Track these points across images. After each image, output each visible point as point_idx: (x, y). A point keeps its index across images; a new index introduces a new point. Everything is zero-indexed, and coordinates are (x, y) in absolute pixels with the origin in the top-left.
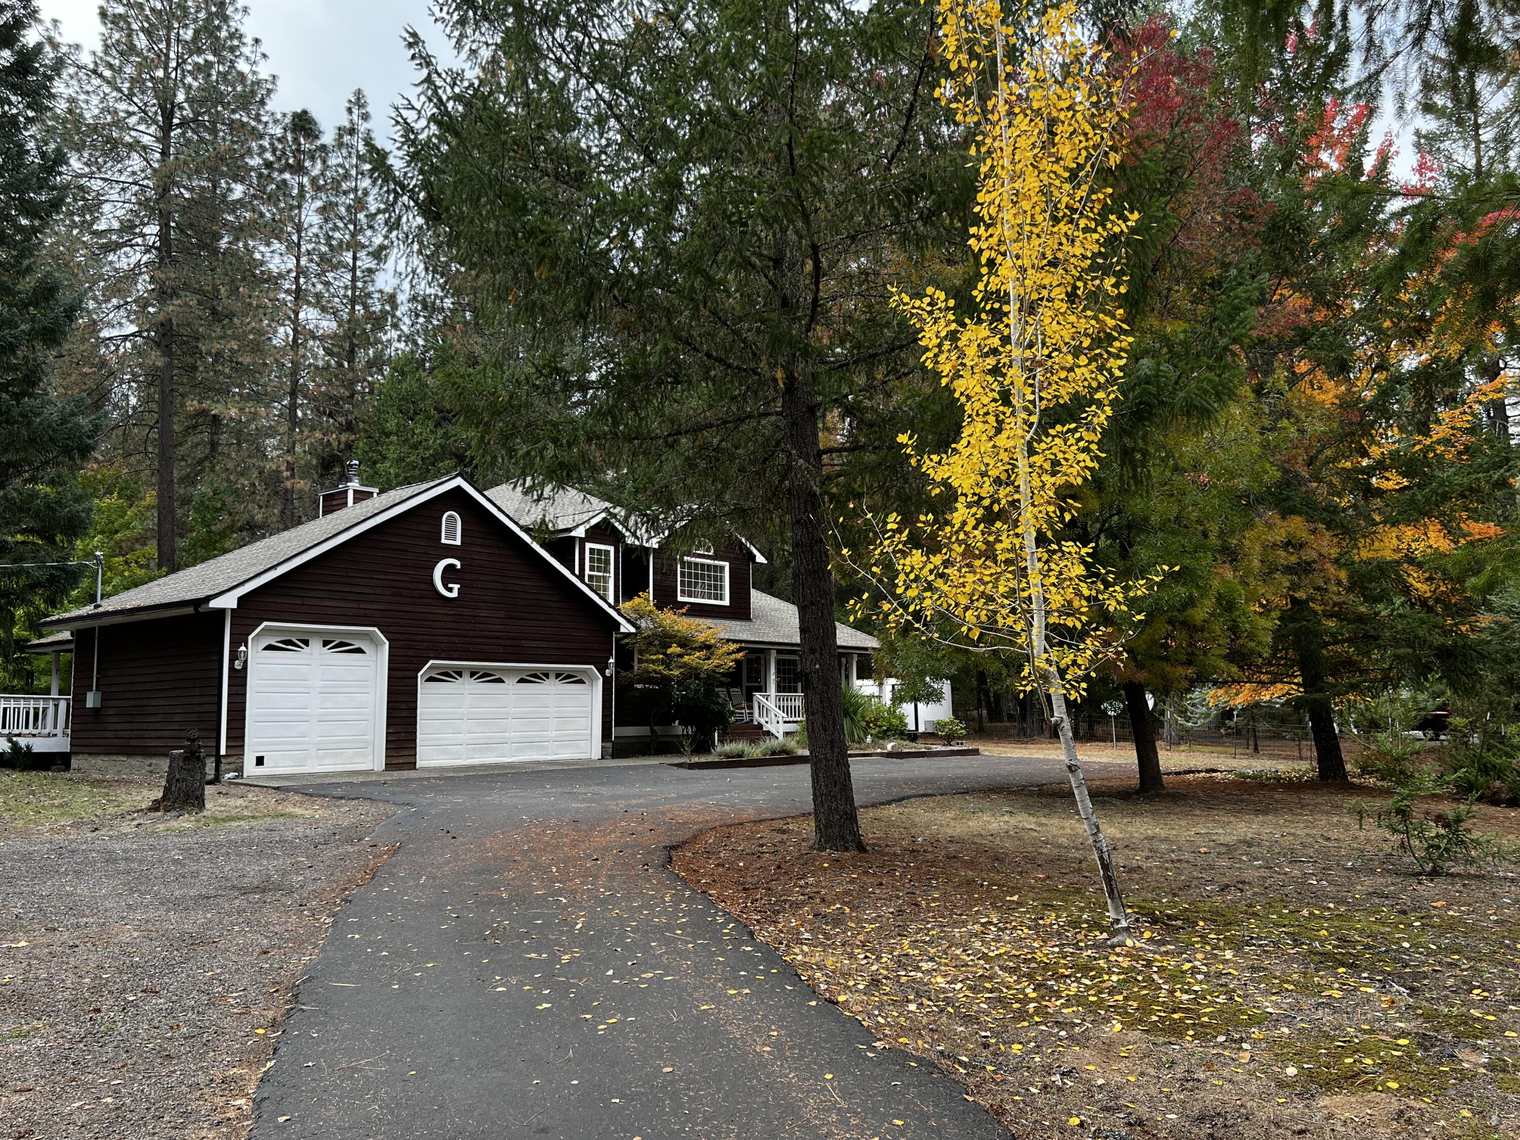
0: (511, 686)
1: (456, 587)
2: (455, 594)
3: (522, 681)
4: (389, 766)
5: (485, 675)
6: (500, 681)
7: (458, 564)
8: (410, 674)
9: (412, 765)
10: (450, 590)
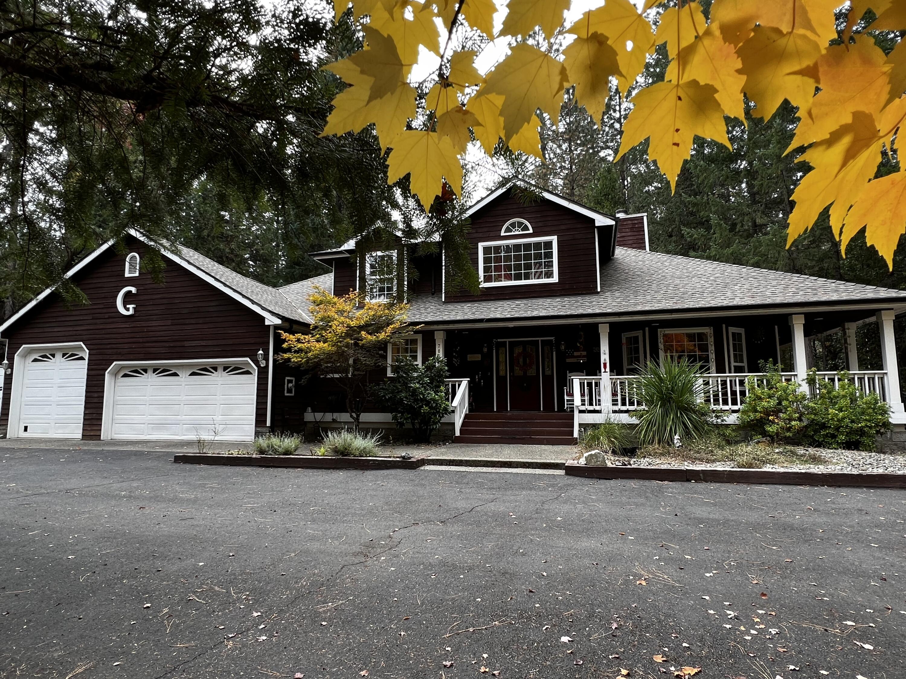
0: (184, 377)
1: (131, 307)
2: (131, 312)
3: (193, 374)
4: (85, 437)
5: (164, 371)
6: (175, 375)
7: (133, 290)
8: (101, 372)
9: (98, 437)
10: (128, 309)
